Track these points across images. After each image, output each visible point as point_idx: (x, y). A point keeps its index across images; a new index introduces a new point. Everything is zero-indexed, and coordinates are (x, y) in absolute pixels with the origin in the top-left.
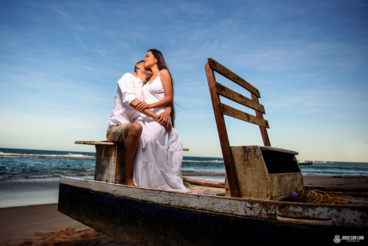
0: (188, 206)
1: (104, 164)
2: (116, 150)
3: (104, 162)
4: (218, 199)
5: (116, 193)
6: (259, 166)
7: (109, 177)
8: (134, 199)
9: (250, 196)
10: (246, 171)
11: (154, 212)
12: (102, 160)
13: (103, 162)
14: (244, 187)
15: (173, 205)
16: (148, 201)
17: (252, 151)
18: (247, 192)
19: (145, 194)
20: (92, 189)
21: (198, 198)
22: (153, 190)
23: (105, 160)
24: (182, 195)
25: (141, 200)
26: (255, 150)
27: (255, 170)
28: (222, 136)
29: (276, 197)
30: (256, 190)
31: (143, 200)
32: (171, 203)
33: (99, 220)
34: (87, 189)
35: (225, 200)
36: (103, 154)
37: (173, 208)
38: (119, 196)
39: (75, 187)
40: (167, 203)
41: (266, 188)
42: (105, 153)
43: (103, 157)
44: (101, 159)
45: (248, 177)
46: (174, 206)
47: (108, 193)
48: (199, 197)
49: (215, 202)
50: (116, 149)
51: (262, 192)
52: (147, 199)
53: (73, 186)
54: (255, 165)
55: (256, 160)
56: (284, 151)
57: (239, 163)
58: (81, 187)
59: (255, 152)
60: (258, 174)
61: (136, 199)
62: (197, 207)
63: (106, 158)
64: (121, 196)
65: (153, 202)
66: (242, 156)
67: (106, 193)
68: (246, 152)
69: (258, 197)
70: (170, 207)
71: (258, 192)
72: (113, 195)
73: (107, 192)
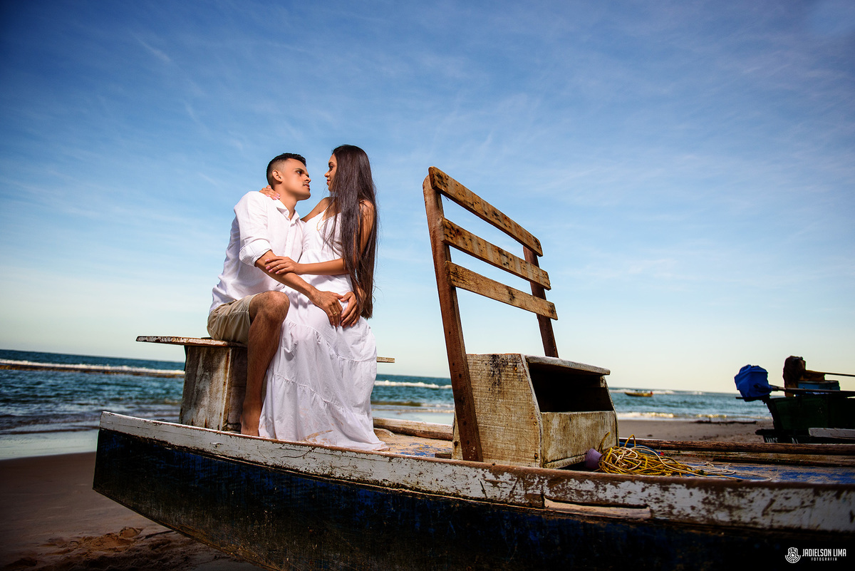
0: (369, 478)
1: (201, 387)
2: (230, 357)
3: (202, 383)
4: (430, 464)
5: (219, 451)
6: (521, 397)
7: (213, 416)
8: (258, 463)
9: (502, 458)
10: (496, 407)
11: (299, 492)
12: (198, 378)
13: (199, 382)
14: (491, 440)
15: (337, 476)
16: (287, 469)
17: (509, 364)
18: (497, 449)
19: (282, 453)
20: (169, 441)
21: (390, 461)
22: (298, 444)
23: (204, 379)
24: (357, 456)
25: (272, 466)
26: (516, 362)
27: (514, 404)
28: (450, 333)
29: (554, 461)
30: (514, 446)
31: (277, 467)
32: (333, 472)
33: (181, 510)
34: (158, 441)
35: (444, 466)
36: (201, 364)
37: (338, 482)
38: (226, 456)
39: (133, 436)
40: (326, 472)
41: (533, 441)
42: (204, 364)
43: (199, 372)
44: (196, 376)
45: (500, 418)
46: (340, 478)
47: (203, 451)
48: (393, 461)
49: (423, 471)
50: (230, 354)
51: (526, 451)
52: (284, 463)
53: (129, 435)
54: (514, 394)
55: (516, 383)
56: (578, 367)
57: (482, 388)
58: (146, 437)
59: (516, 366)
60: (519, 412)
61: (262, 464)
62: (387, 480)
63: (207, 374)
64: (230, 457)
65: (297, 470)
66: (489, 375)
67: (198, 450)
68: (497, 366)
69: (518, 460)
70: (332, 481)
71: (518, 451)
72: (213, 456)
73: (201, 448)
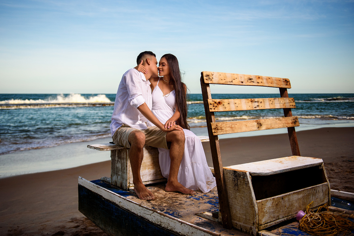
0: (174, 230)
1: (118, 166)
2: (128, 154)
3: (118, 164)
5: (121, 205)
6: (247, 193)
7: (123, 180)
8: (135, 214)
9: (239, 221)
10: (236, 196)
11: (150, 230)
12: (116, 162)
13: (117, 164)
14: (234, 212)
15: (163, 226)
16: (145, 219)
17: (242, 176)
18: (237, 217)
19: (143, 211)
21: (181, 224)
22: (148, 209)
23: (118, 163)
24: (169, 219)
25: (140, 216)
26: (244, 176)
27: (244, 196)
28: (214, 158)
29: (267, 223)
30: (244, 217)
31: (141, 217)
32: (161, 224)
34: (99, 195)
36: (117, 155)
38: (123, 208)
39: (90, 190)
40: (159, 224)
41: (252, 216)
42: (118, 155)
43: (117, 159)
44: (115, 160)
45: (238, 202)
46: (164, 227)
48: (182, 224)
50: (128, 152)
51: (249, 220)
52: (144, 216)
54: (244, 191)
55: (245, 187)
57: (230, 186)
58: (95, 192)
59: (244, 178)
60: (246, 201)
61: (136, 214)
62: (180, 233)
63: (120, 160)
64: (125, 208)
65: (148, 220)
66: (233, 180)
68: (236, 176)
69: (246, 223)
70: (161, 228)
71: (246, 219)
72: (119, 206)
73: (114, 202)
